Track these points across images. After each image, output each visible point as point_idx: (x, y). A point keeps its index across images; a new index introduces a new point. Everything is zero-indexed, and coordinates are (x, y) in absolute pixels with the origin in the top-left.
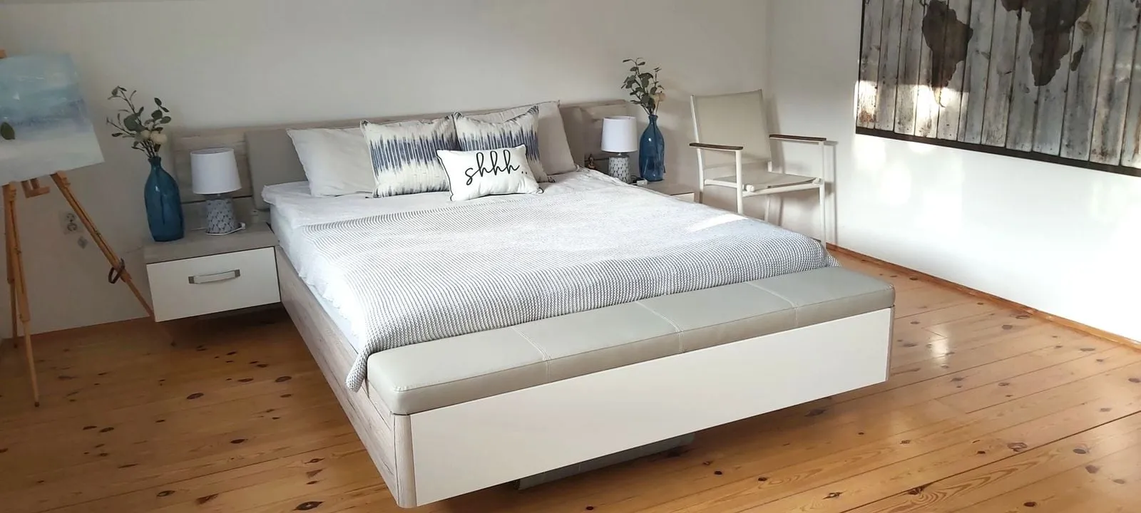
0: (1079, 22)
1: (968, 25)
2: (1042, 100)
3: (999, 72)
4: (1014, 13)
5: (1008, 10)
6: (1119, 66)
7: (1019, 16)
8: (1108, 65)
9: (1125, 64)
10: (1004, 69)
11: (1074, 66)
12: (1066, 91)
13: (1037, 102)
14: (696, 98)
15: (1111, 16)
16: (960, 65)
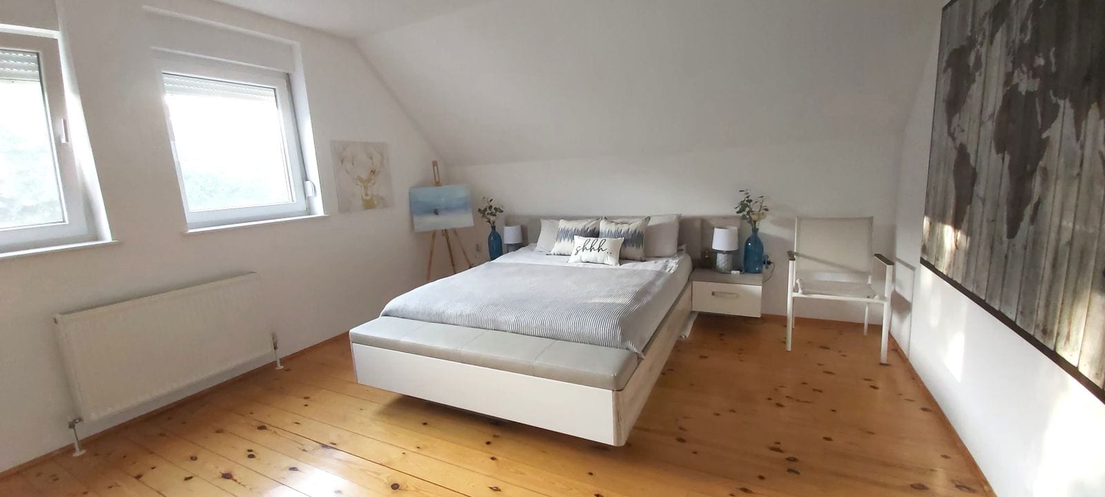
0: (1041, 167)
1: (975, 169)
2: (1010, 257)
3: (988, 221)
4: (1000, 155)
5: (998, 153)
6: (1064, 223)
7: (1003, 159)
8: (1056, 220)
9: (1068, 223)
10: (991, 219)
11: (1033, 219)
12: (1025, 249)
13: (1006, 257)
14: (800, 219)
15: (1062, 160)
16: (969, 207)
